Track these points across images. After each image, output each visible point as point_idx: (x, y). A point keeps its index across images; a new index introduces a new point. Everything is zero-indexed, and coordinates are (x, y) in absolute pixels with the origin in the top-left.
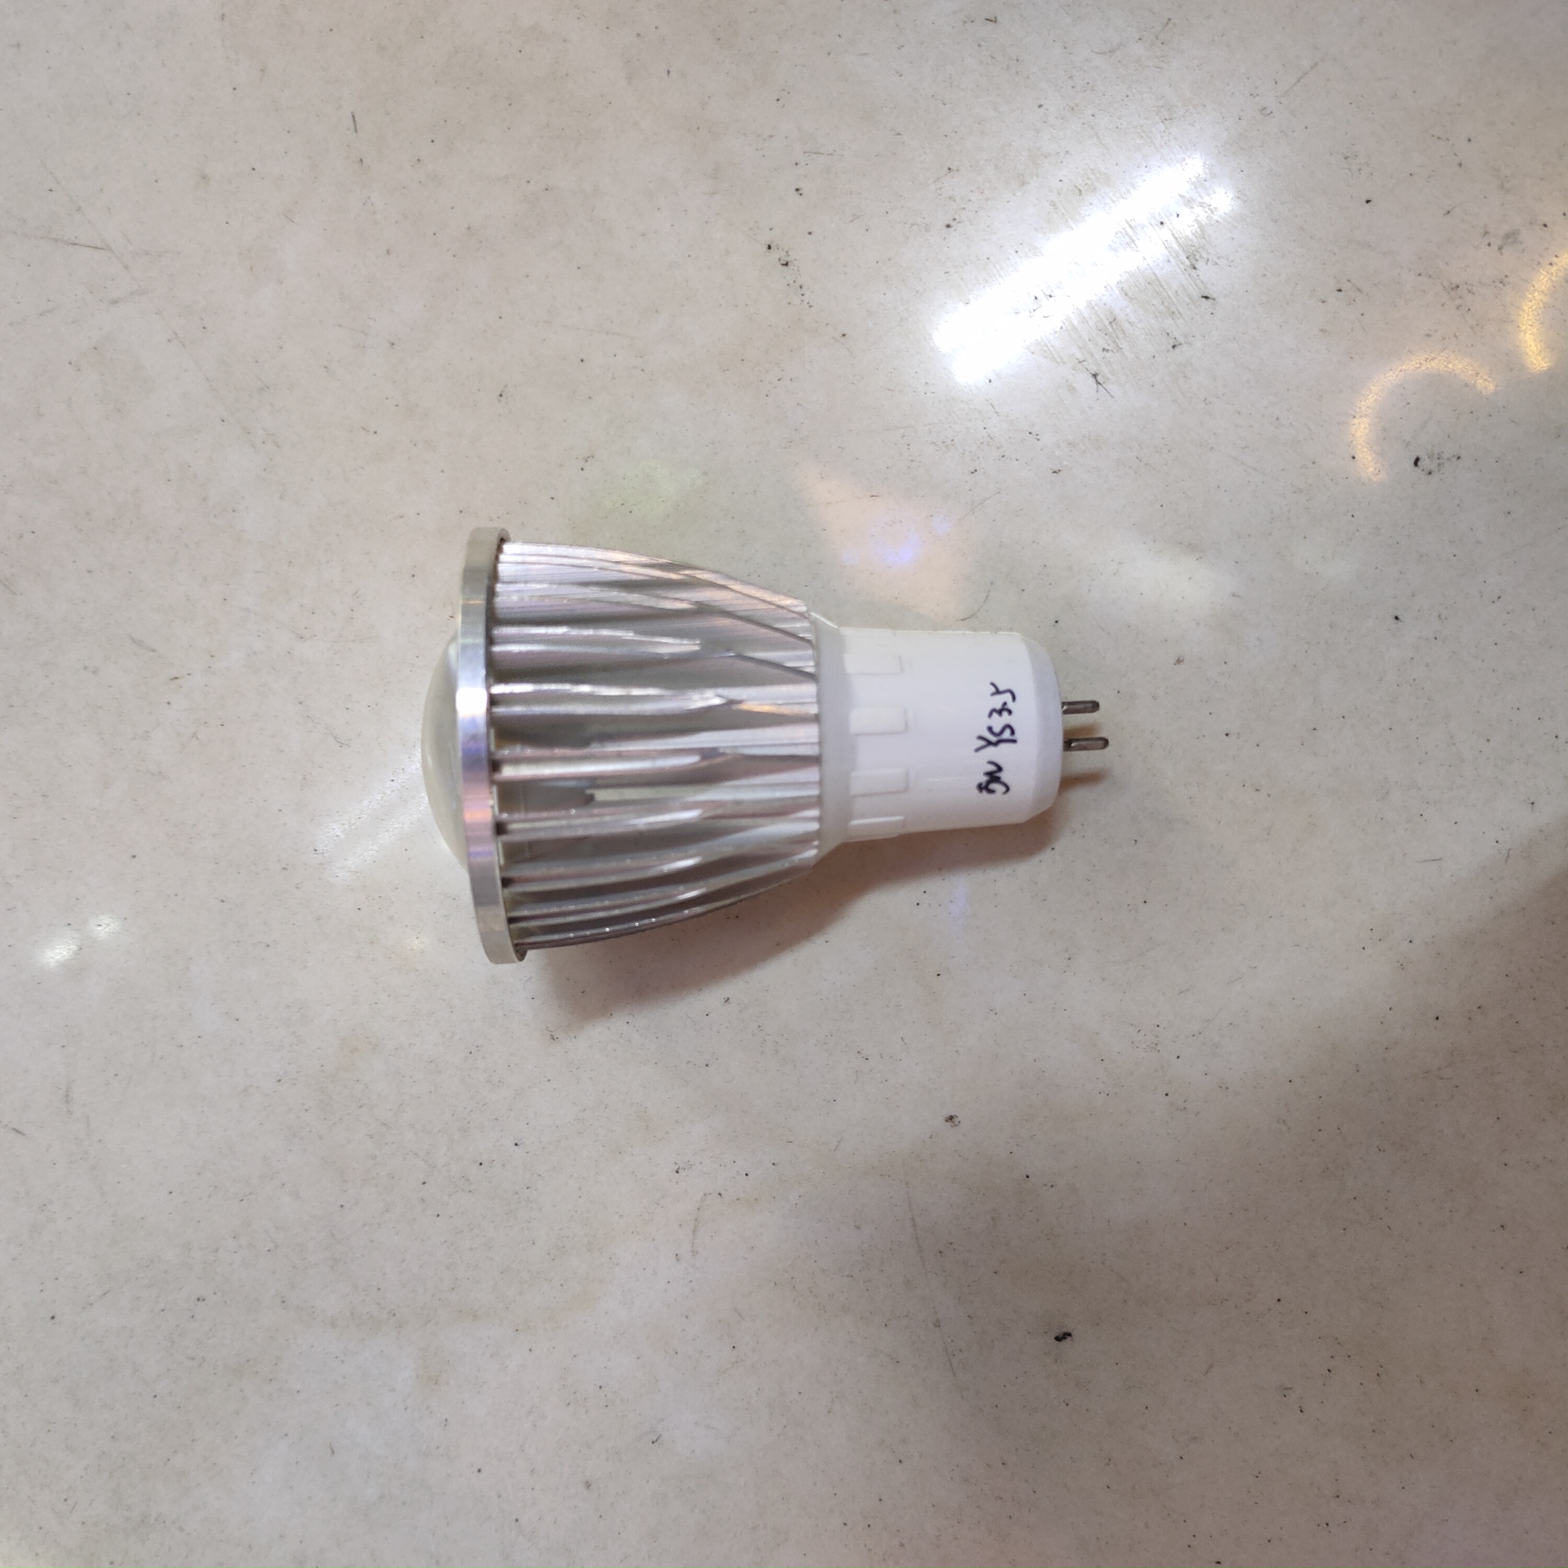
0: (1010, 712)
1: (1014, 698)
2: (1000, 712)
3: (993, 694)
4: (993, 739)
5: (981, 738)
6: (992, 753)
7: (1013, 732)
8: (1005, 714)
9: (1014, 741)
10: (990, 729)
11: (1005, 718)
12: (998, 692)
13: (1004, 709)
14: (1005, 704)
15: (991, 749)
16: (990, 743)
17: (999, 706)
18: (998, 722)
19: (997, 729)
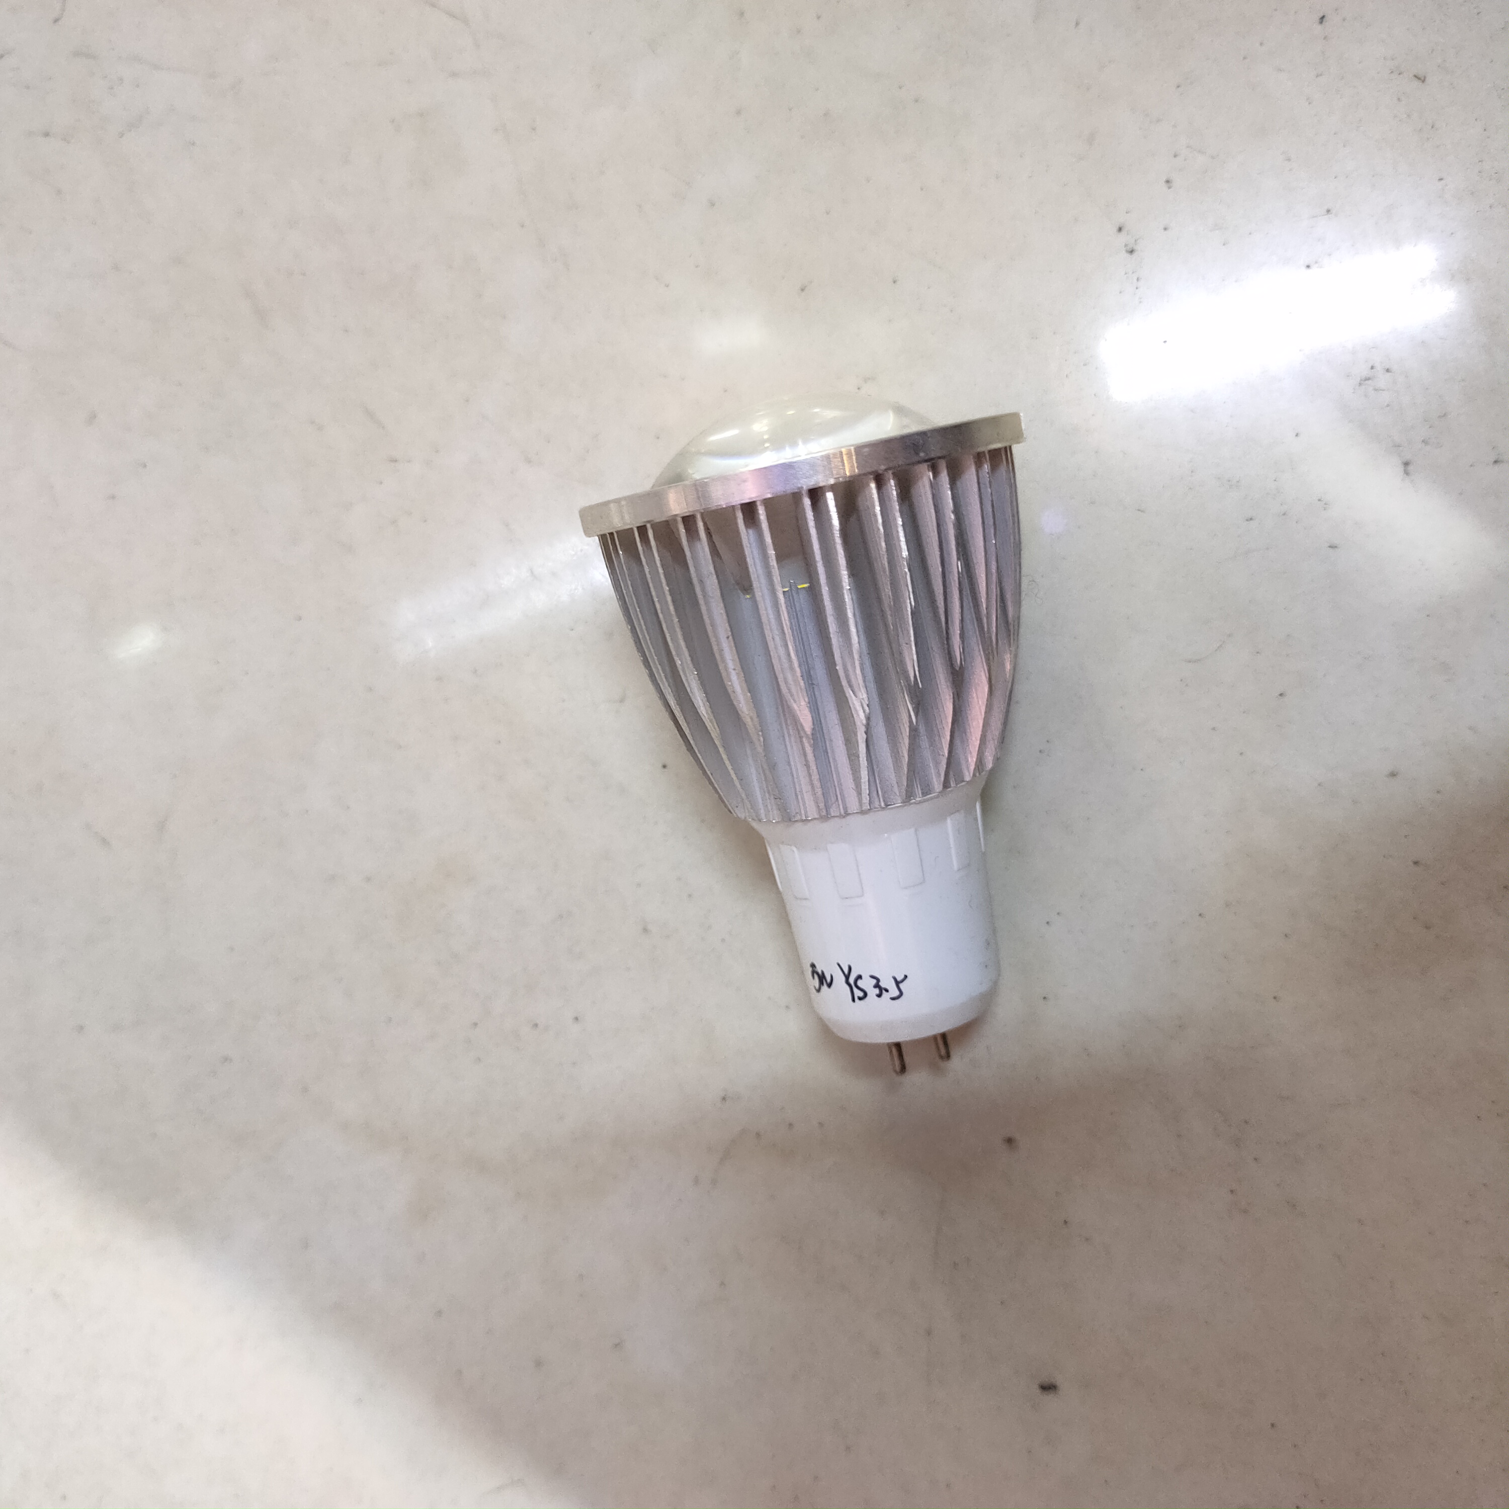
0: (879, 996)
1: (893, 999)
2: (877, 986)
3: (895, 979)
4: (851, 980)
5: (850, 969)
6: (839, 979)
7: (860, 999)
8: (877, 991)
9: (854, 1000)
10: (860, 977)
11: (872, 992)
12: (898, 983)
13: (881, 991)
14: (887, 991)
15: (843, 979)
16: (847, 977)
17: (882, 984)
18: (867, 984)
19: (860, 983)
